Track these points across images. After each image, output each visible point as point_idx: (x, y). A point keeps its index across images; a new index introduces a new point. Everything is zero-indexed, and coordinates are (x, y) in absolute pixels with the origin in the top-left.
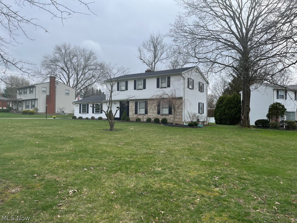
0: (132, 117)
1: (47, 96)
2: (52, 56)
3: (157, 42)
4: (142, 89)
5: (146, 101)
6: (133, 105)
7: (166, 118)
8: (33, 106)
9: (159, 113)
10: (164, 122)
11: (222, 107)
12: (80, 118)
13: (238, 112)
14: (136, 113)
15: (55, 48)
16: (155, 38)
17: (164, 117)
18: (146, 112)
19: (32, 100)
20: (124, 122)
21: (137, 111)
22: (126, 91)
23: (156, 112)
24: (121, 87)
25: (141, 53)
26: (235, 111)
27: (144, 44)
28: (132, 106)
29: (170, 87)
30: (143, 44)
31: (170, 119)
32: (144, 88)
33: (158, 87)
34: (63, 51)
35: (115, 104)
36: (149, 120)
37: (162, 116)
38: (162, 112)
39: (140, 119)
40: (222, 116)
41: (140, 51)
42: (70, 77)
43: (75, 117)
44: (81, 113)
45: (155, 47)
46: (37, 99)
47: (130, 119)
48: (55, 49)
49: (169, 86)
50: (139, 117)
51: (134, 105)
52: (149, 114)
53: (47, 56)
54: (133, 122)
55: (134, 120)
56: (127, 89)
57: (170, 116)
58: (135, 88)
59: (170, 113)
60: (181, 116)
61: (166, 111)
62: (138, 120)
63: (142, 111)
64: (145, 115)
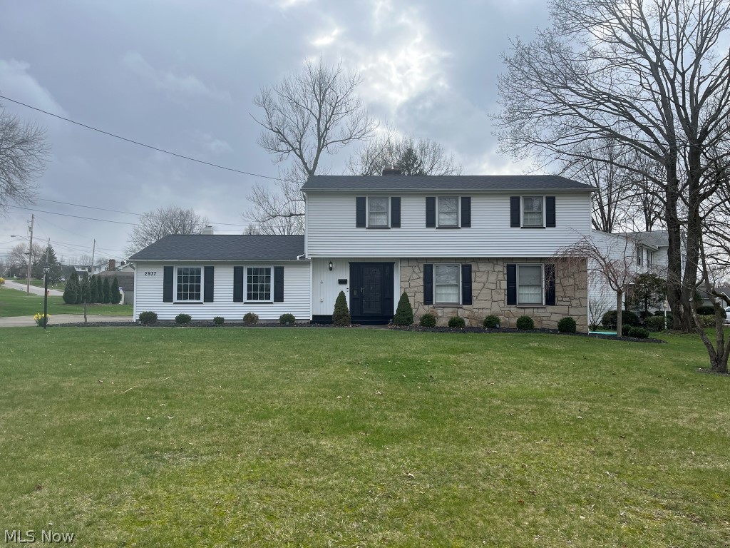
7: (532, 315)
9: (511, 300)
12: (185, 319)
14: (428, 300)
18: (467, 299)
21: (432, 293)
22: (393, 229)
23: (502, 296)
24: (370, 214)
29: (554, 226)
32: (466, 223)
33: (515, 223)
35: (331, 269)
37: (522, 310)
38: (521, 298)
44: (175, 300)
49: (551, 223)
56: (396, 223)
58: (430, 222)
59: (550, 300)
60: (585, 309)
63: (449, 295)
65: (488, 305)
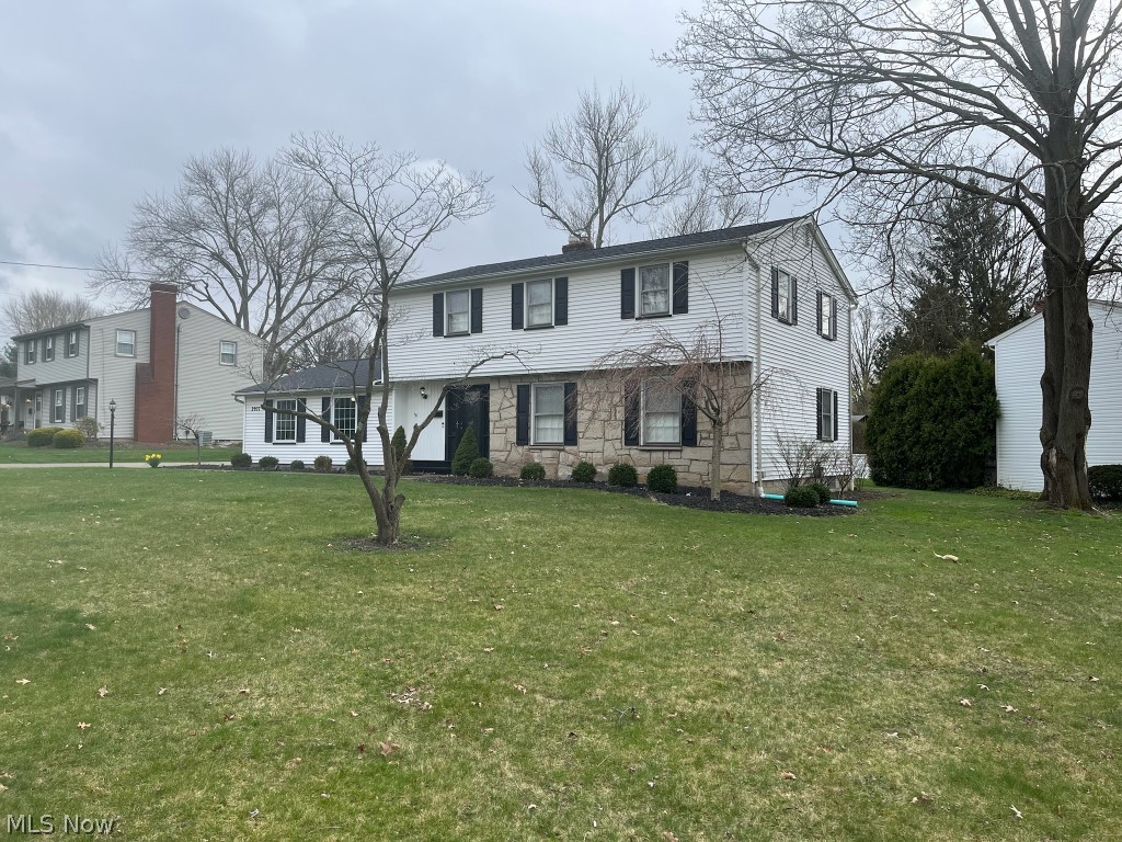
0: (503, 459)
1: (140, 368)
2: (175, 204)
3: (609, 129)
4: (548, 327)
5: (569, 383)
6: (507, 404)
7: (668, 462)
8: (80, 411)
9: (631, 438)
10: (663, 483)
11: (902, 408)
12: (269, 463)
13: (983, 433)
14: (522, 438)
15: (188, 172)
16: (604, 112)
17: (658, 458)
18: (571, 437)
19: (74, 384)
20: (467, 482)
21: (528, 428)
22: (474, 336)
23: (619, 432)
24: (450, 316)
25: (543, 178)
26: (969, 425)
27: (555, 140)
28: (502, 409)
29: (686, 311)
30: (549, 138)
31: (691, 466)
32: (562, 318)
33: (627, 311)
34: (222, 186)
35: (425, 397)
36: (584, 476)
37: (647, 455)
38: (647, 434)
39: (542, 470)
40: (906, 447)
41: (537, 169)
42: (250, 291)
43: (248, 458)
44: (275, 440)
45: (603, 151)
46: (96, 380)
47: (496, 469)
48: (186, 176)
49: (681, 306)
50: (537, 458)
51: (514, 401)
52: (584, 445)
53: (154, 205)
54: (509, 482)
55: (510, 471)
56: (477, 327)
57: (688, 452)
58: (517, 323)
59: (689, 437)
60: (746, 453)
61: (665, 429)
62: (533, 475)
63: (552, 431)
64: (567, 448)
65: (598, 445)
